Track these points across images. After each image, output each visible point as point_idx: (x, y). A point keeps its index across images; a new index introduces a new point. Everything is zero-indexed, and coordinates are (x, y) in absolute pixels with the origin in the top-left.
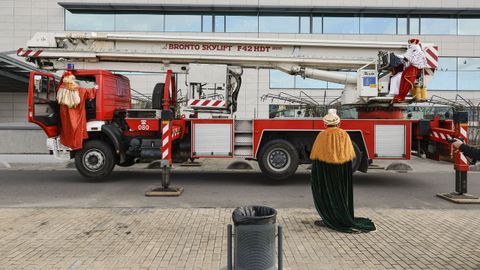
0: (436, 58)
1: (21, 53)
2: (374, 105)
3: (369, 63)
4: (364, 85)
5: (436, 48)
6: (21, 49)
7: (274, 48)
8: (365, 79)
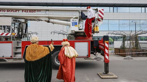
0: (103, 14)
2: (78, 34)
3: (75, 17)
4: (72, 26)
5: (103, 10)
7: (37, 11)
8: (73, 23)
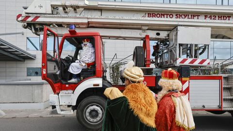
1: (20, 19)
6: (19, 16)
